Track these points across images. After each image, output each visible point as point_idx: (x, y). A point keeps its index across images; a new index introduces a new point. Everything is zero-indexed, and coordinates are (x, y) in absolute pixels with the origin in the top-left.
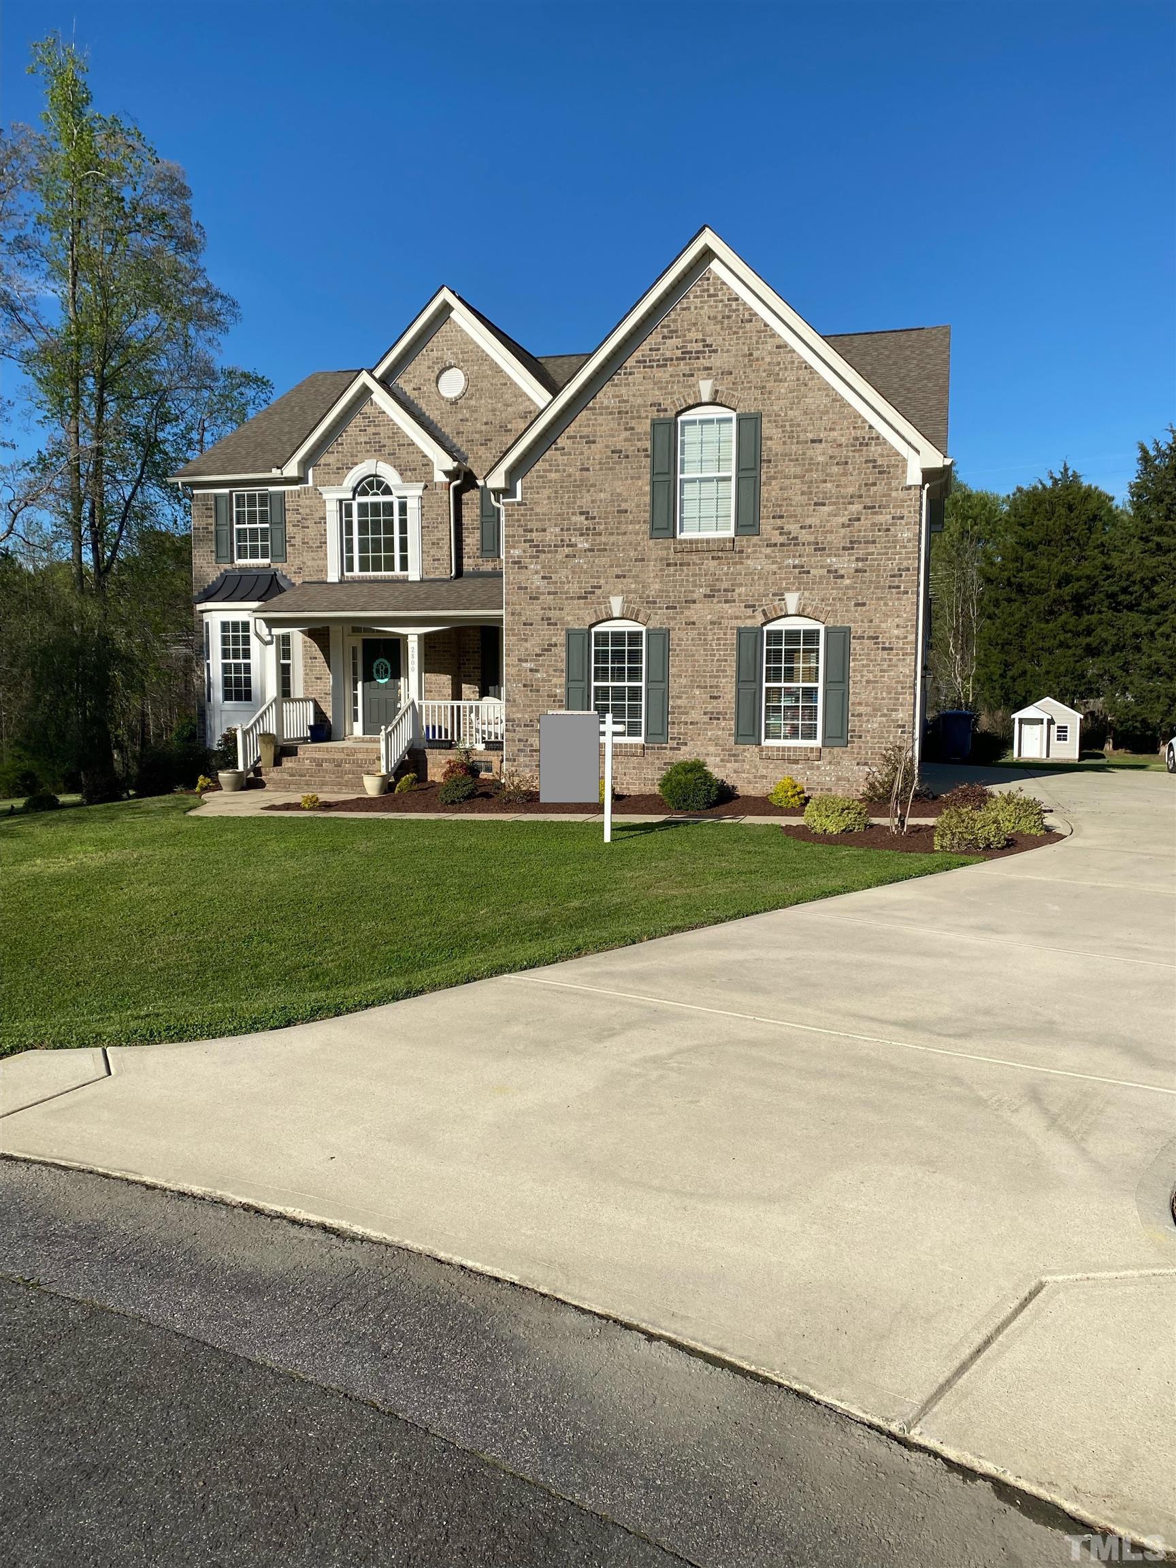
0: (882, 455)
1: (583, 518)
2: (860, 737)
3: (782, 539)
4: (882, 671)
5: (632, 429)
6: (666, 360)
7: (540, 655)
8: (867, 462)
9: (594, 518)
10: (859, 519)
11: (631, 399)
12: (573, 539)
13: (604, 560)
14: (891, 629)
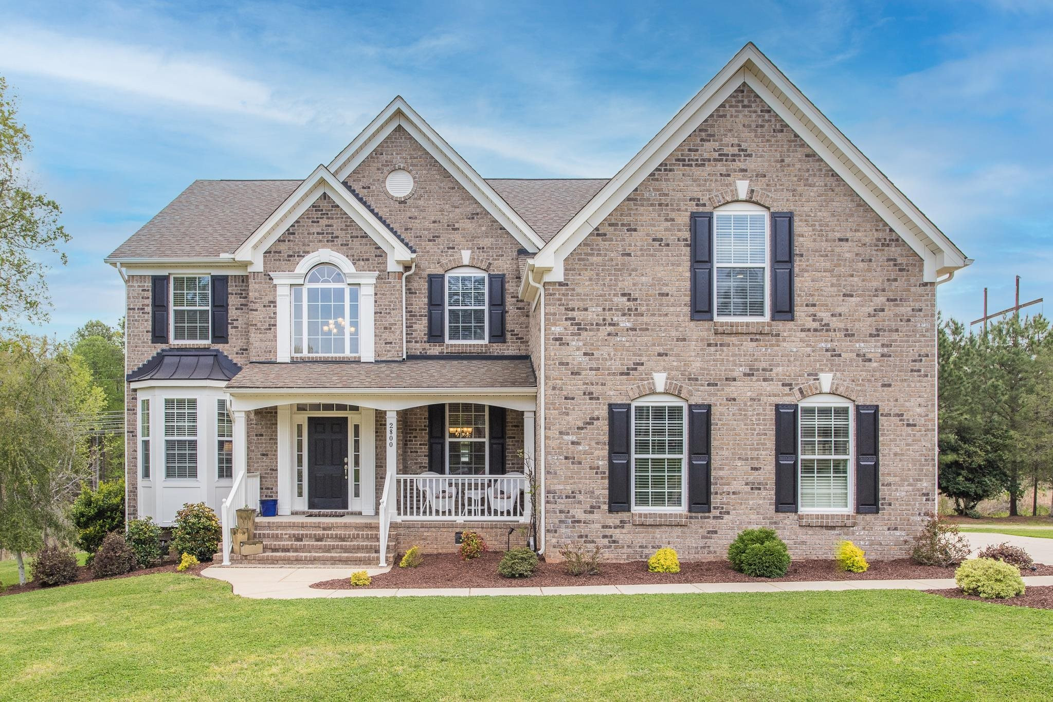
0: (902, 255)
1: (625, 299)
2: (890, 504)
3: (816, 325)
4: (907, 445)
5: (673, 220)
6: (704, 160)
7: (582, 428)
9: (635, 300)
10: (883, 310)
11: (671, 193)
12: (615, 319)
13: (645, 338)
14: (914, 408)
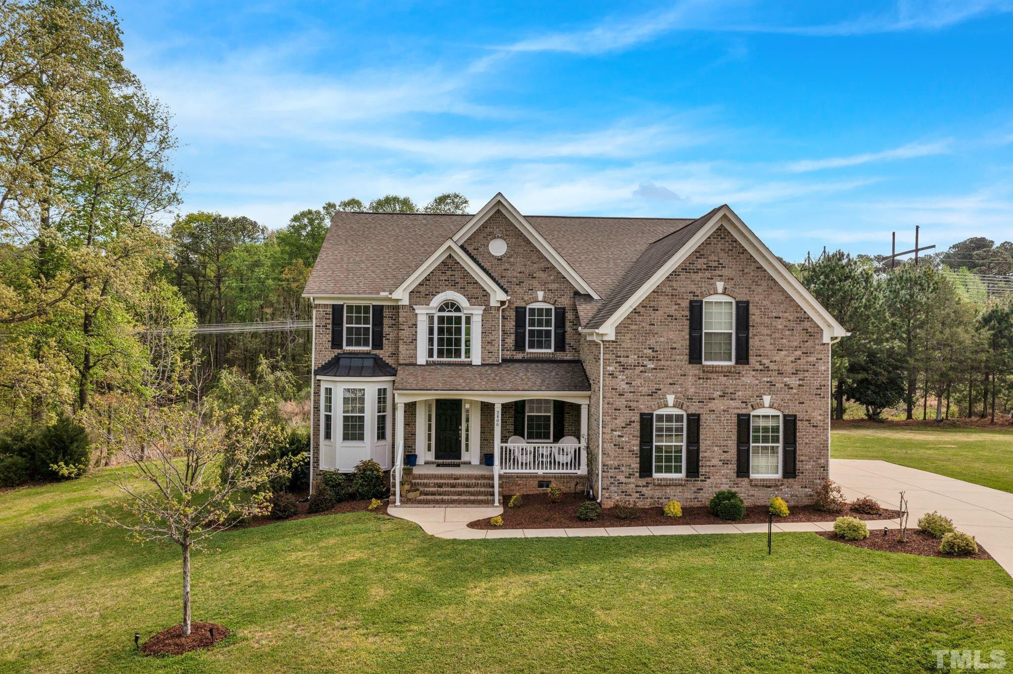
0: (810, 327)
1: (651, 351)
2: (803, 473)
3: (761, 367)
4: (813, 438)
5: (679, 304)
6: (698, 269)
7: (624, 428)
8: (803, 330)
9: (657, 351)
10: (800, 359)
11: (678, 288)
12: (645, 363)
13: (663, 375)
14: (817, 416)
